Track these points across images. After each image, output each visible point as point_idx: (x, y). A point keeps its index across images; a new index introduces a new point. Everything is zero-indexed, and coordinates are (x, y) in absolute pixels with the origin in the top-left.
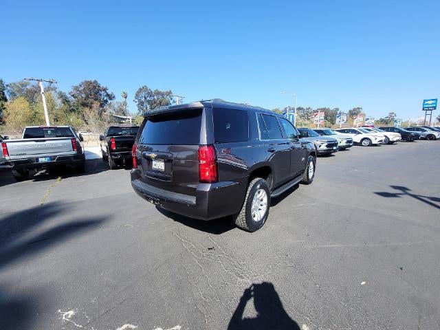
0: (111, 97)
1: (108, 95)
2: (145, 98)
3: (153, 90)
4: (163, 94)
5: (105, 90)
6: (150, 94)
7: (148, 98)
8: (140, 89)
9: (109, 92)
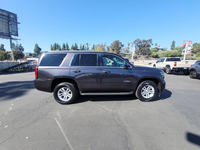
0: (122, 46)
1: (121, 45)
2: (137, 44)
3: (142, 40)
4: (146, 41)
5: (121, 43)
6: (140, 42)
7: (139, 44)
8: (136, 41)
9: (122, 44)
